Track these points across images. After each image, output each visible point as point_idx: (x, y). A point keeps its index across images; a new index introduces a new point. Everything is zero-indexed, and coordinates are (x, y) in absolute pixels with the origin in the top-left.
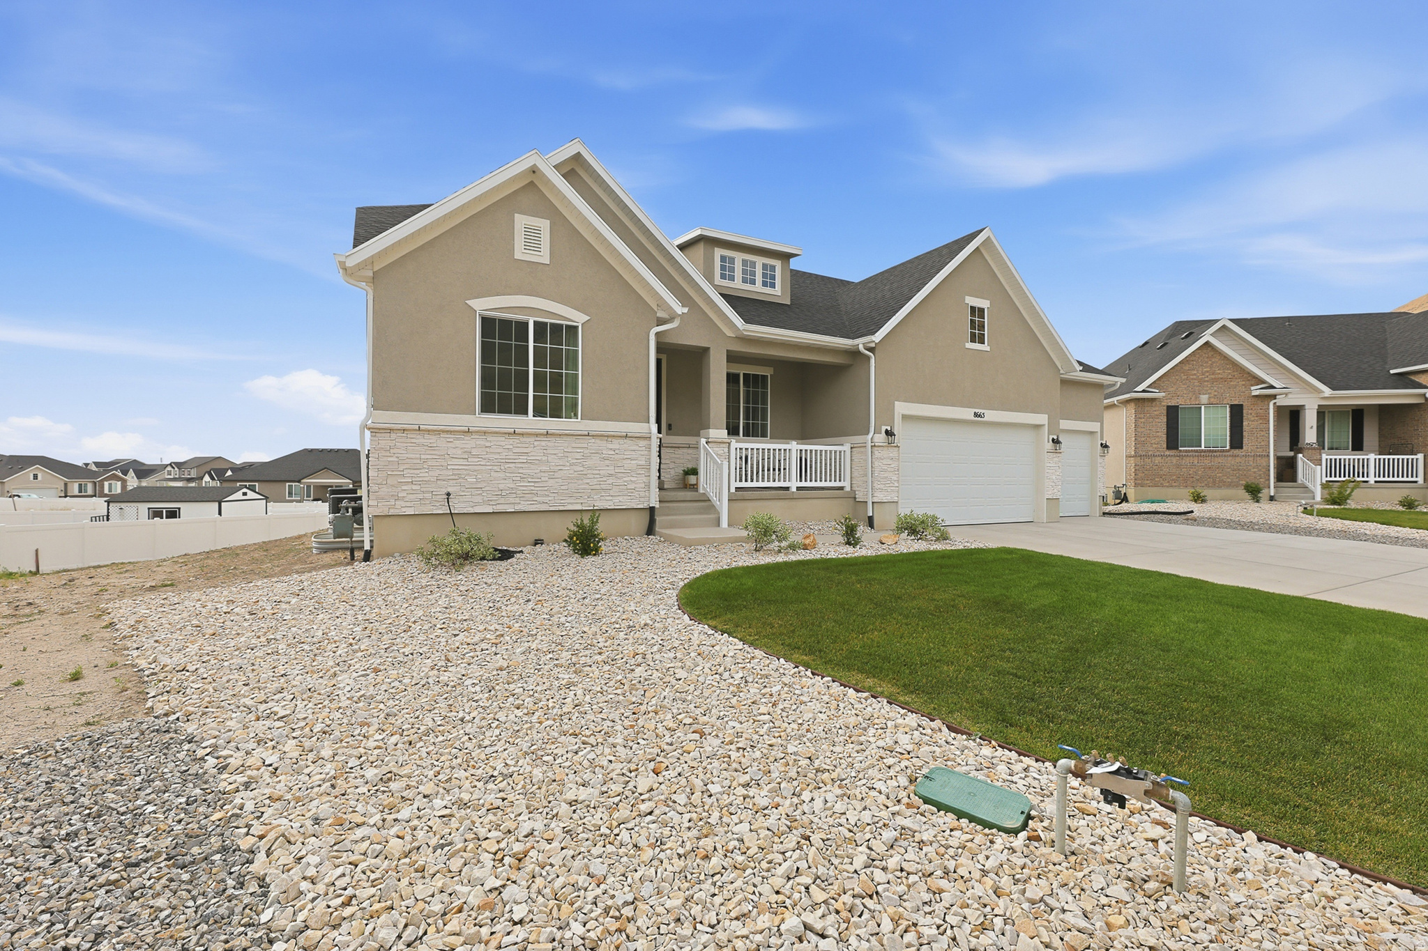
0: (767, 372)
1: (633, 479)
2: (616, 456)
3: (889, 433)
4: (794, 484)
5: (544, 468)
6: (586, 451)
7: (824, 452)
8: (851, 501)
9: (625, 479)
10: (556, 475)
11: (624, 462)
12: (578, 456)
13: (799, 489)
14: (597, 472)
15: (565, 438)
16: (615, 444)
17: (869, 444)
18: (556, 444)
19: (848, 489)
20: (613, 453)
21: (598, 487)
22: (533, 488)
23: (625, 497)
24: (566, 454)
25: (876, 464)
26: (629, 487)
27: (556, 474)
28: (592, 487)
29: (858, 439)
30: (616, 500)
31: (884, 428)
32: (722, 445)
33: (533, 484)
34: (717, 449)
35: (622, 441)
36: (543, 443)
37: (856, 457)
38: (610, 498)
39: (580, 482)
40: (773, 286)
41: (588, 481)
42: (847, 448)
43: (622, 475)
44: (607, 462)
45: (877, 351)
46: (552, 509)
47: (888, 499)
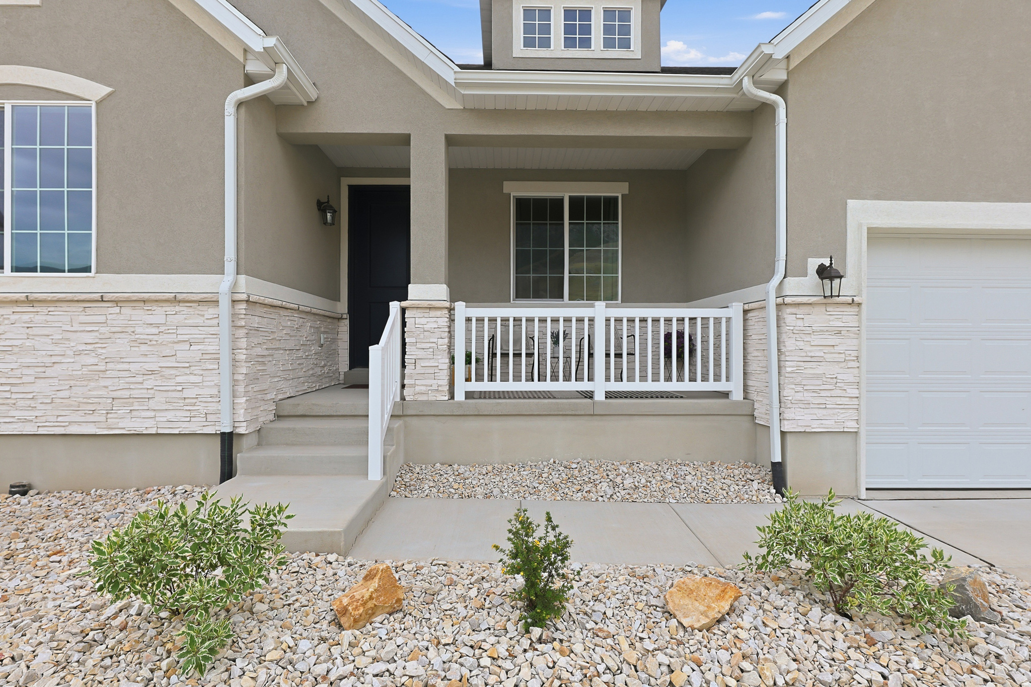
0: (617, 190)
1: (193, 379)
2: (161, 338)
3: (824, 273)
4: (600, 387)
5: (28, 360)
6: (103, 330)
7: (711, 321)
8: (745, 423)
9: (179, 379)
10: (50, 372)
11: (177, 347)
12: (89, 338)
13: (609, 395)
14: (125, 366)
15: (65, 307)
16: (158, 314)
17: (772, 301)
18: (49, 318)
19: (737, 395)
20: (155, 331)
21: (126, 394)
22: (8, 395)
23: (179, 413)
24: (68, 335)
25: (790, 344)
26: (186, 393)
27: (48, 370)
28: (115, 394)
29: (753, 293)
30: (162, 417)
31: (813, 264)
32: (433, 313)
33: (7, 388)
34: (424, 321)
35: (171, 309)
36: (26, 317)
37: (755, 328)
38: (152, 414)
39: (93, 384)
40: (626, 44)
41: (108, 383)
42: (735, 311)
43: (173, 372)
44: (144, 348)
45: (791, 90)
46: (42, 431)
47: (830, 425)
